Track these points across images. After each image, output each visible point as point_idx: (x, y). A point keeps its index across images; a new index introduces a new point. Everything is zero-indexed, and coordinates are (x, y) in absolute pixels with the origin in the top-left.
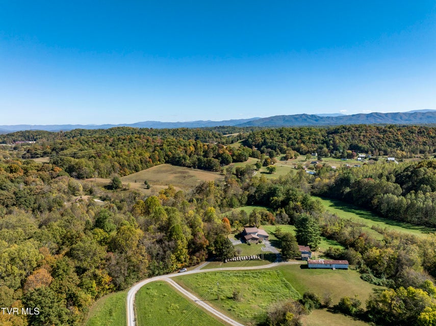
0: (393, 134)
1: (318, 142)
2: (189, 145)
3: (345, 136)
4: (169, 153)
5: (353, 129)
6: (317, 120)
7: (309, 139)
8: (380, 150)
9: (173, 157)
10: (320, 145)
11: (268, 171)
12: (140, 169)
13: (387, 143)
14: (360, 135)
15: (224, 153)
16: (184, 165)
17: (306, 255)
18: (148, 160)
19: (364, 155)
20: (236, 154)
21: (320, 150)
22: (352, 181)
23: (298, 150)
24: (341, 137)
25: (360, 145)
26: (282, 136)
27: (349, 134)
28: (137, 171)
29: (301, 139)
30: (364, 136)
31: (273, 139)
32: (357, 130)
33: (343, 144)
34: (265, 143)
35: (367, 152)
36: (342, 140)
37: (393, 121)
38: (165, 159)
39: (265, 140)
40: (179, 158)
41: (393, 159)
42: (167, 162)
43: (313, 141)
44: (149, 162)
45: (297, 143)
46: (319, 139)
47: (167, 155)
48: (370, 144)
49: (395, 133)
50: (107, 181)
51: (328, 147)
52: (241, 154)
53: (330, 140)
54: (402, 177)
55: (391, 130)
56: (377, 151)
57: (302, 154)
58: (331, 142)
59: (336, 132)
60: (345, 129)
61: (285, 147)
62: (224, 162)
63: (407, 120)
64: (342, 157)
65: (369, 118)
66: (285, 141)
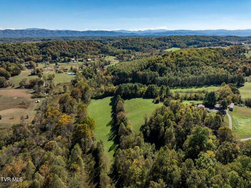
1: (38, 53)
5: (55, 43)
7: (31, 51)
10: (42, 55)
13: (78, 51)
14: (61, 47)
19: (74, 59)
20: (12, 69)
24: (52, 49)
25: (66, 53)
29: (25, 52)
32: (58, 44)
36: (54, 51)
41: (90, 59)
43: (35, 53)
45: (25, 55)
48: (70, 52)
49: (78, 45)
53: (46, 51)
55: (75, 43)
61: (19, 59)
63: (29, 35)
66: (14, 54)
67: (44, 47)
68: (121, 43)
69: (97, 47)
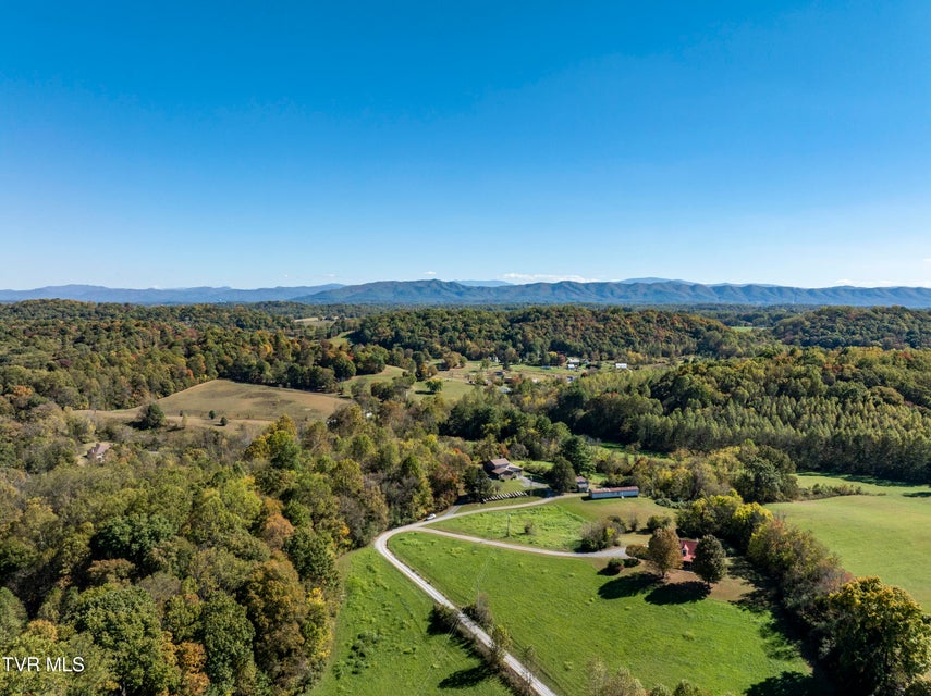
0: (619, 324)
1: (495, 336)
2: (263, 340)
3: (542, 326)
4: (226, 358)
5: (554, 313)
6: (459, 294)
7: (480, 331)
8: (601, 351)
9: (234, 365)
10: (500, 342)
11: (428, 390)
12: (172, 390)
13: (610, 339)
14: (566, 326)
15: (338, 356)
16: (259, 382)
17: (584, 485)
18: (186, 371)
19: (576, 360)
20: (363, 359)
21: (502, 351)
22: (587, 399)
23: (462, 351)
24: (536, 327)
25: (568, 342)
26: (429, 325)
27: (549, 322)
28: (165, 394)
29: (464, 330)
30: (572, 326)
31: (412, 331)
32: (561, 316)
33: (539, 341)
34: (397, 338)
35: (580, 355)
36: (538, 334)
37: (598, 297)
38: (217, 369)
39: (397, 332)
40: (250, 367)
41: (624, 366)
42: (221, 376)
43: (486, 336)
44: (188, 375)
45: (459, 338)
46: (497, 332)
47: (222, 363)
48: (584, 340)
49: (622, 323)
50: (133, 414)
51: (514, 346)
52: (371, 357)
53: (517, 334)
54: (659, 389)
55: (616, 316)
56: (597, 352)
57: (470, 358)
58: (519, 336)
59: (525, 318)
60: (541, 313)
61: (439, 346)
62: (342, 373)
63: (621, 297)
64: (542, 363)
65: (556, 292)
66: (436, 334)
67: (518, 321)
68: (807, 323)
69: (691, 332)
